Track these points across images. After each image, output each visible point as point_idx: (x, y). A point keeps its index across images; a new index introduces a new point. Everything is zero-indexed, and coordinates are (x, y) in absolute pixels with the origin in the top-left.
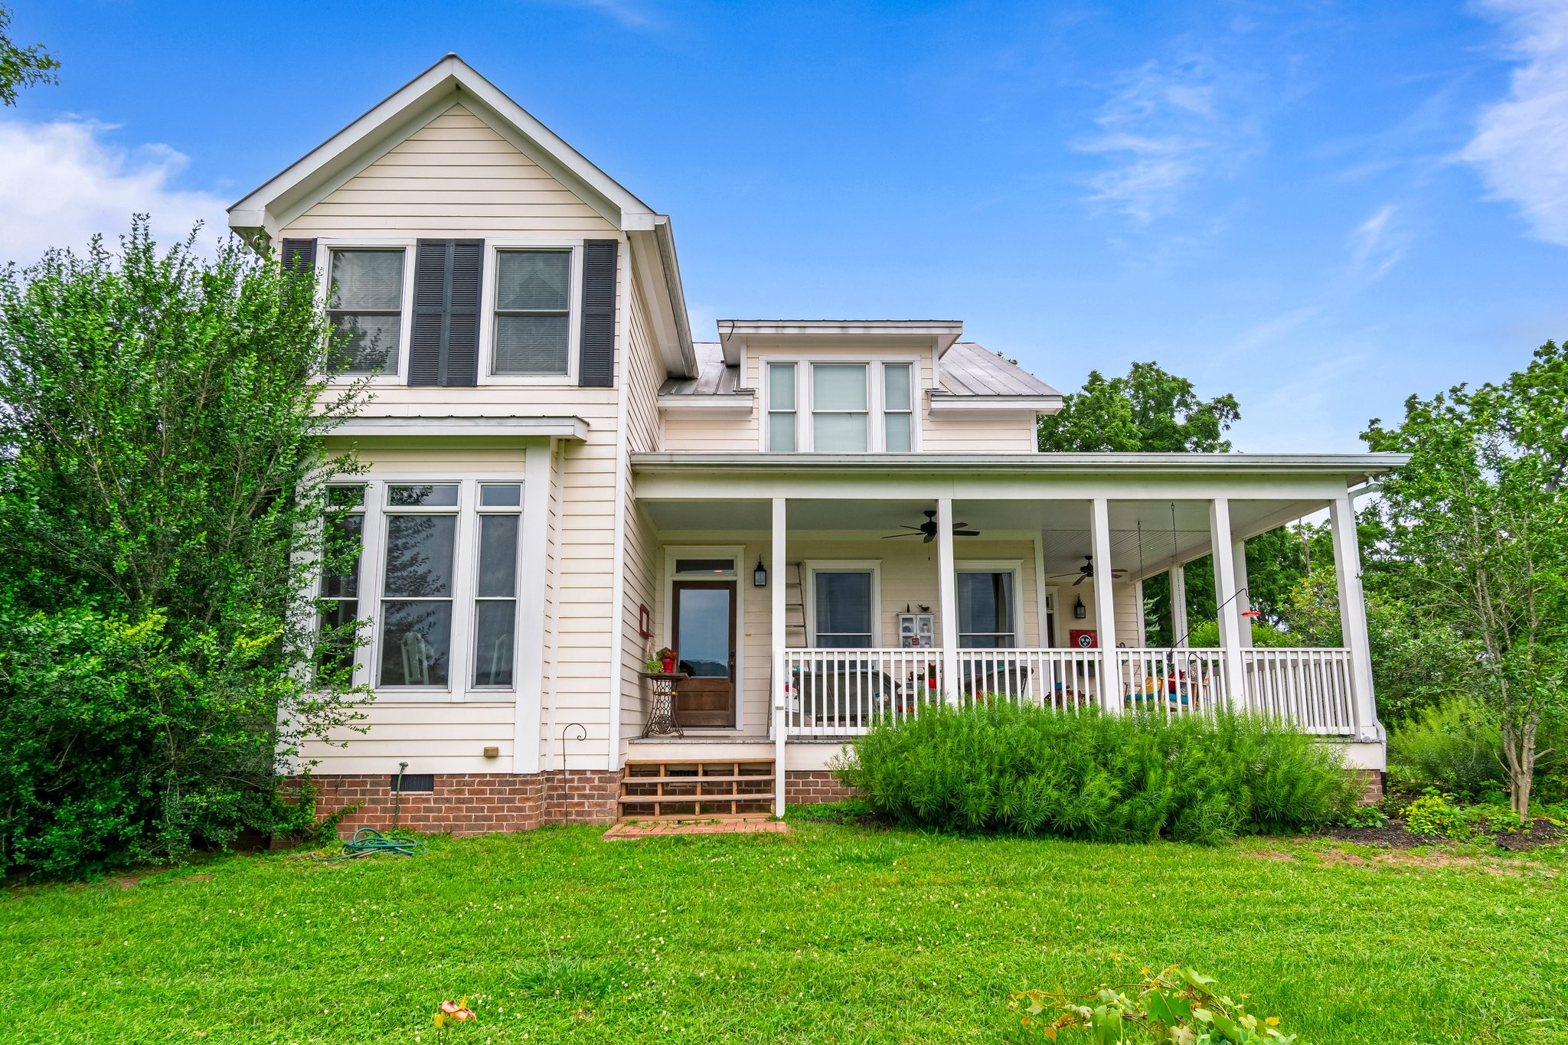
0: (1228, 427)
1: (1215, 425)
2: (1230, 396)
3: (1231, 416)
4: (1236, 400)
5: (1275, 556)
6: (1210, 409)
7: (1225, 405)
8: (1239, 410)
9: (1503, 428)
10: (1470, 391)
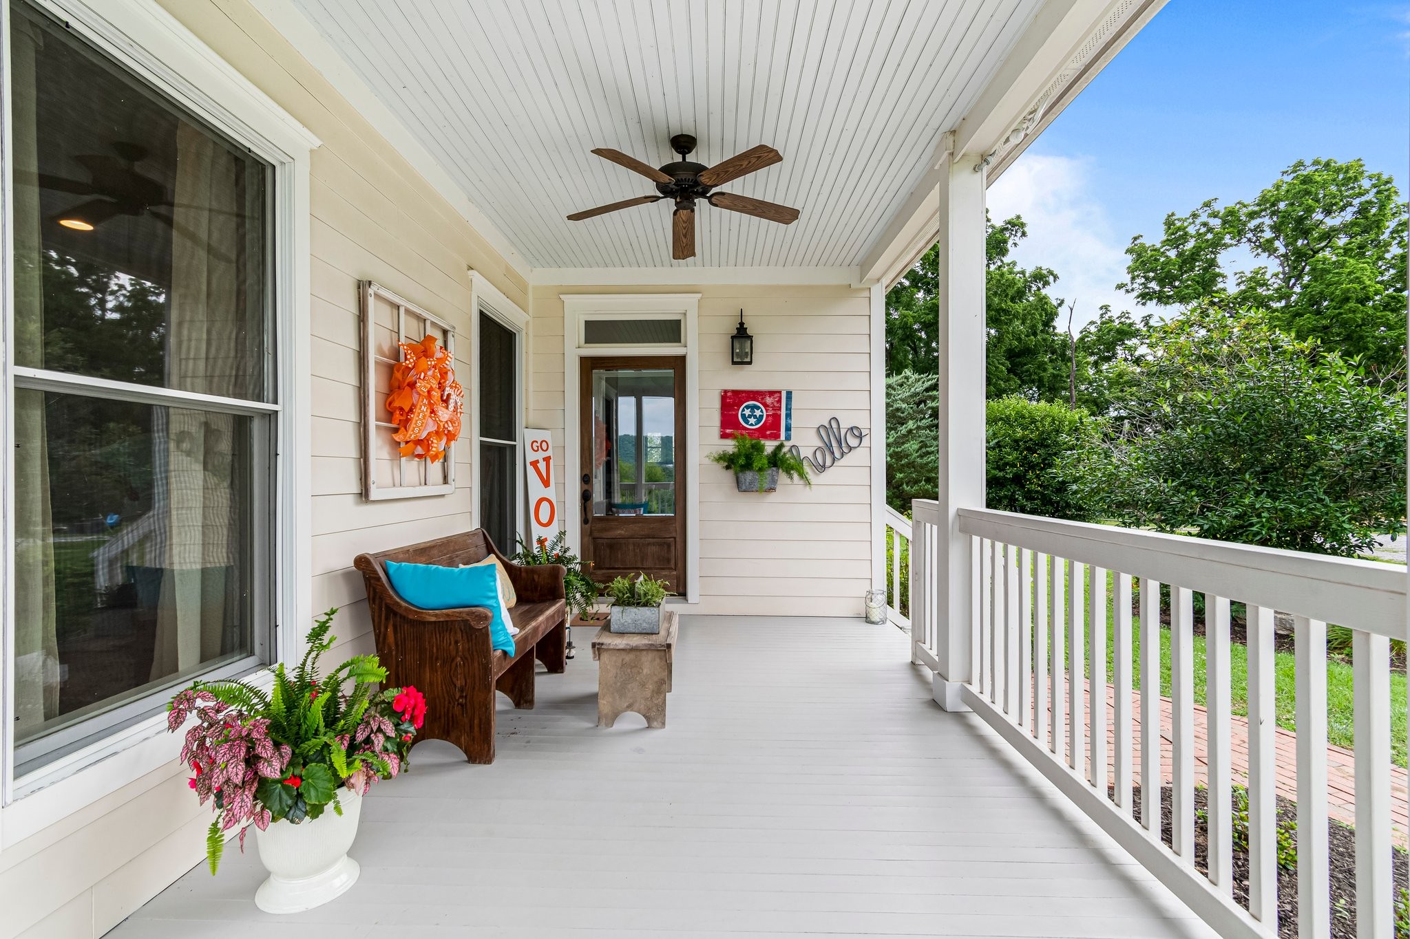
0: (1015, 244)
1: (1005, 242)
2: (1018, 217)
3: (1019, 234)
4: (1023, 220)
5: (1046, 351)
6: (1003, 230)
7: (1014, 225)
8: (1026, 229)
9: (1249, 240)
10: (1220, 207)
